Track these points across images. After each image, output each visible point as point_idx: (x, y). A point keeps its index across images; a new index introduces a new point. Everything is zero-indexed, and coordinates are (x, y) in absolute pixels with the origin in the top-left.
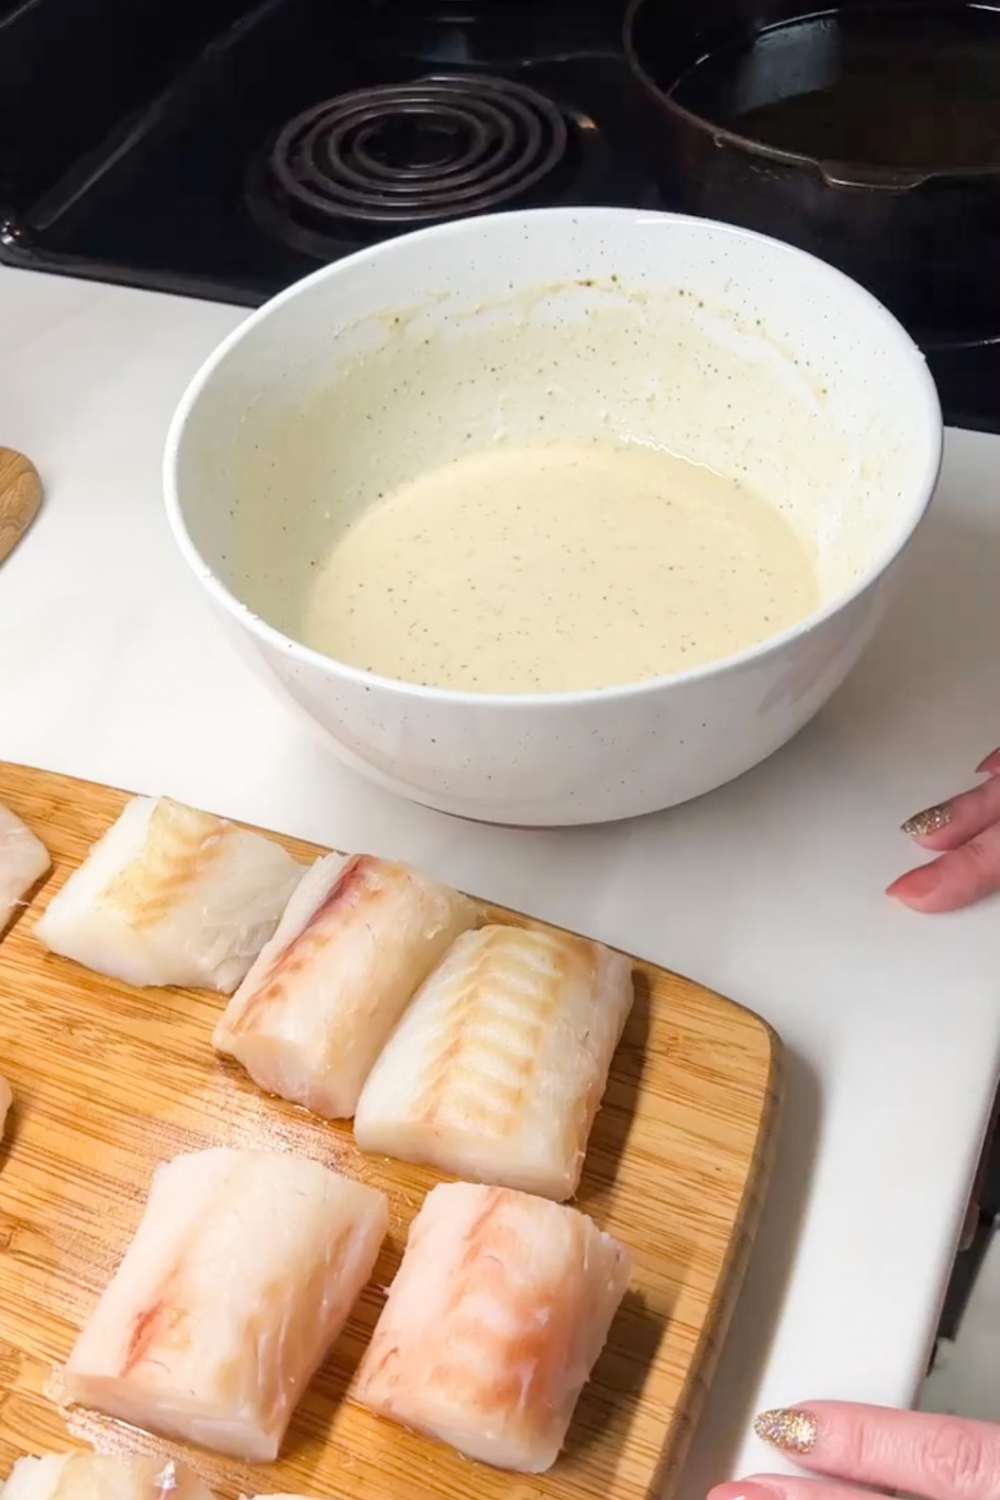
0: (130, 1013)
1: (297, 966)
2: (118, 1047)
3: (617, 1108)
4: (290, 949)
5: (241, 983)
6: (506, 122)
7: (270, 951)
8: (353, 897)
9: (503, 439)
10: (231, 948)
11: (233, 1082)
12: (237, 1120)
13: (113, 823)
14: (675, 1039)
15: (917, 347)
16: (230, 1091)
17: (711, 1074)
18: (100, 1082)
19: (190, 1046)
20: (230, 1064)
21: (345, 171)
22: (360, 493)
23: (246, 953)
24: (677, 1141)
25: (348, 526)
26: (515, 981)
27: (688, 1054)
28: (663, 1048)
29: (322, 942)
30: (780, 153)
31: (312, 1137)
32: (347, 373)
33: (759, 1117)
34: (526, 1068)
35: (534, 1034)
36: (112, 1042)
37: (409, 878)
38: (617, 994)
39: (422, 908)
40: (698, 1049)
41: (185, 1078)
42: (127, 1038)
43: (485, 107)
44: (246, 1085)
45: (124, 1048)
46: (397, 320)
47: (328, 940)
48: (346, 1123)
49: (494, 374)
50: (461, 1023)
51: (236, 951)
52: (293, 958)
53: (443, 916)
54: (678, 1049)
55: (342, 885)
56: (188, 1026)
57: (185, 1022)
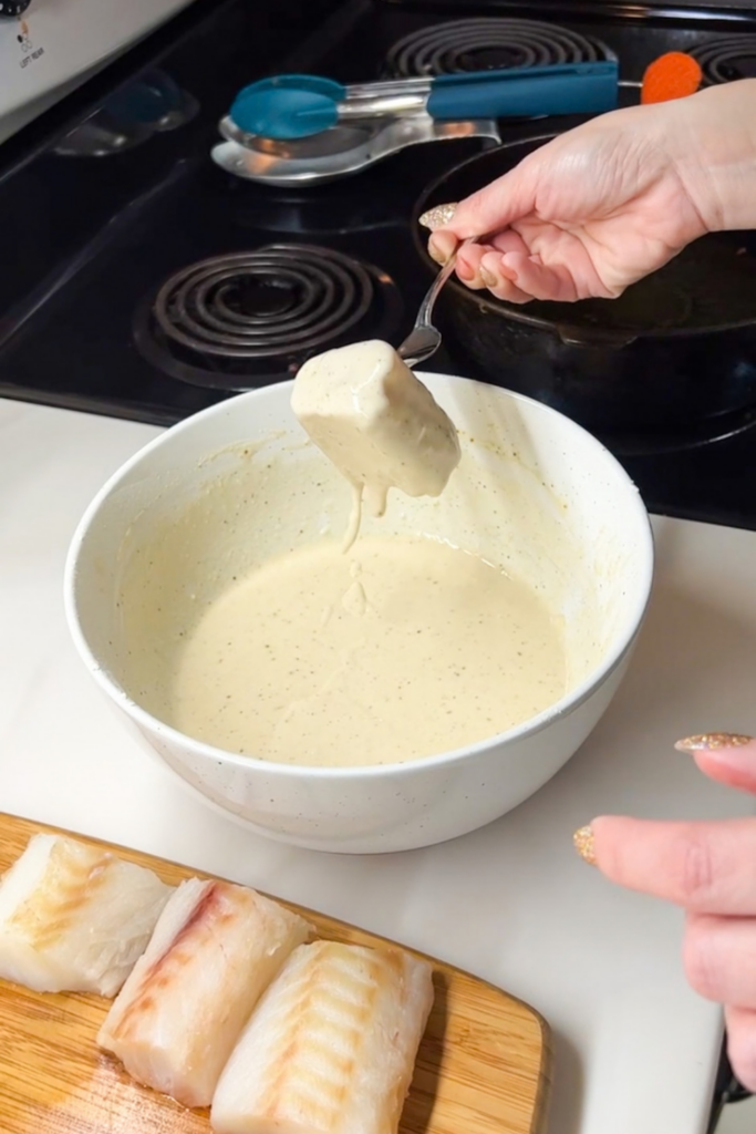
0: (32, 1015)
1: (164, 982)
2: (23, 1046)
3: (422, 1092)
4: (158, 965)
5: (120, 989)
6: (328, 282)
7: (145, 962)
8: (210, 919)
9: (328, 533)
10: (113, 959)
11: (113, 1074)
12: (116, 1108)
13: (23, 850)
14: (467, 1031)
15: (632, 482)
16: (111, 1082)
17: (496, 1061)
18: (6, 1077)
19: (79, 1043)
20: (111, 1057)
21: (210, 319)
22: (218, 577)
23: (125, 963)
24: (468, 1120)
25: (210, 603)
26: (339, 990)
27: (477, 1044)
28: (458, 1039)
29: (185, 961)
30: (528, 319)
31: (178, 1123)
32: (208, 492)
33: (534, 1097)
34: (348, 1068)
35: (355, 1037)
36: (17, 1040)
37: (254, 903)
38: (420, 996)
39: (265, 929)
40: (487, 1039)
41: (74, 1071)
42: (30, 1037)
43: (312, 270)
44: (125, 1078)
45: (25, 1046)
46: (246, 452)
47: (189, 959)
48: (204, 1111)
49: (320, 488)
50: (295, 1029)
51: (117, 962)
52: (162, 973)
53: (282, 933)
54: (469, 1039)
55: (201, 908)
56: (79, 1026)
57: (74, 1021)
